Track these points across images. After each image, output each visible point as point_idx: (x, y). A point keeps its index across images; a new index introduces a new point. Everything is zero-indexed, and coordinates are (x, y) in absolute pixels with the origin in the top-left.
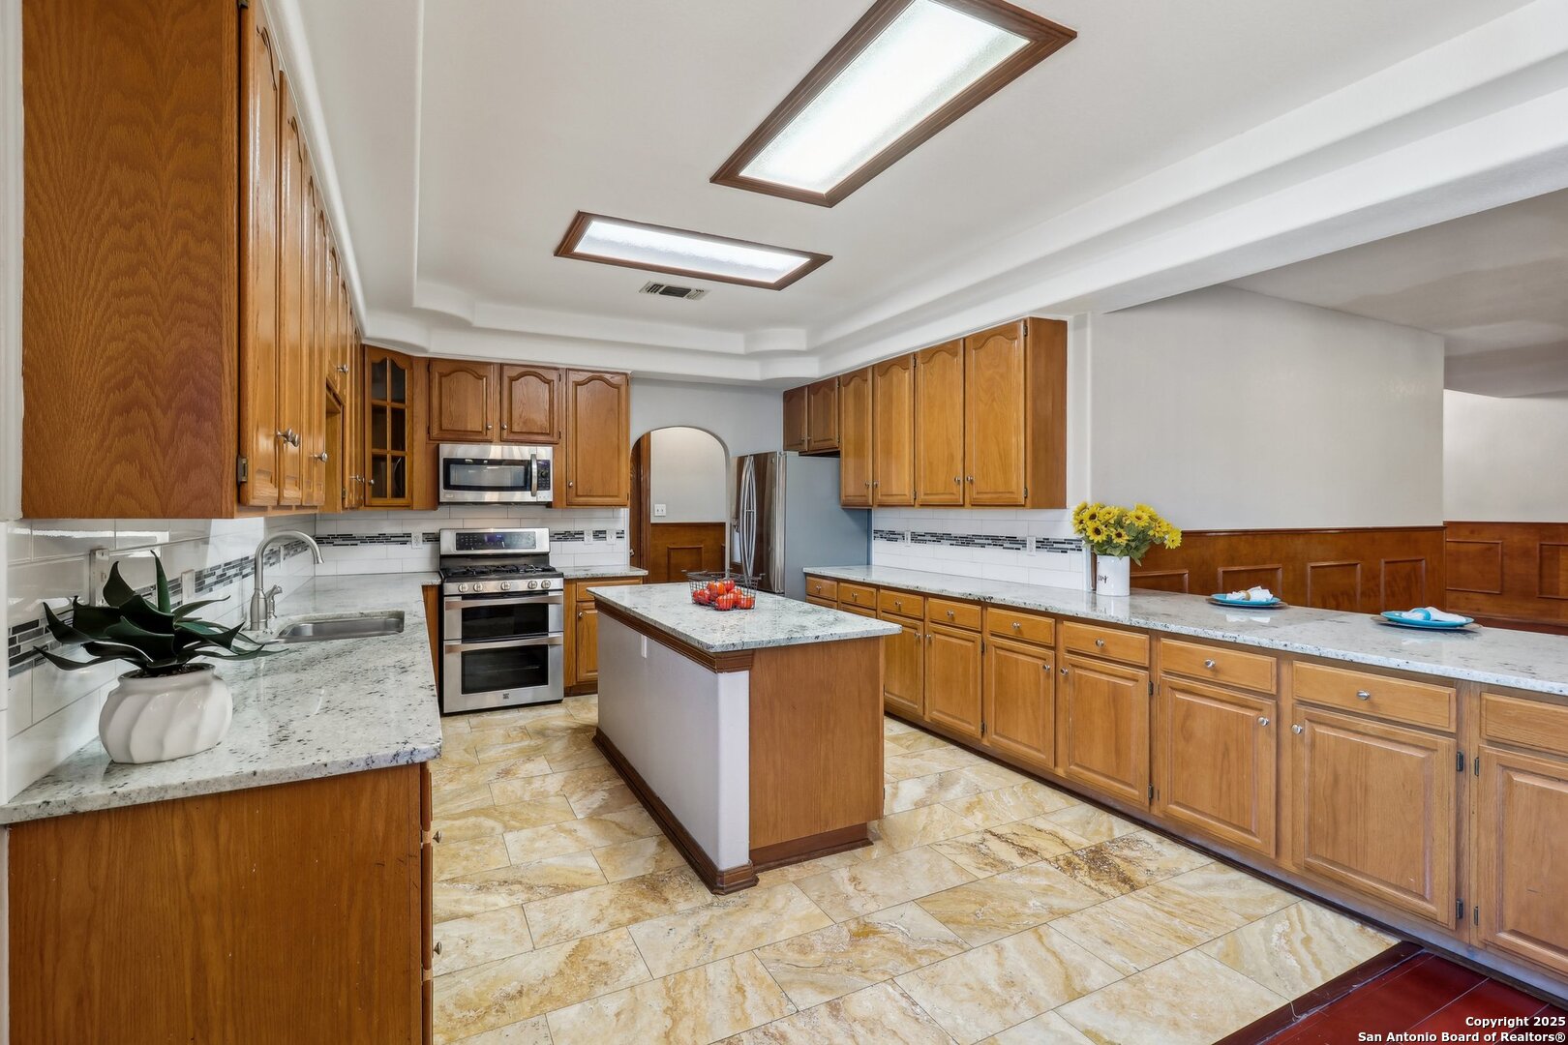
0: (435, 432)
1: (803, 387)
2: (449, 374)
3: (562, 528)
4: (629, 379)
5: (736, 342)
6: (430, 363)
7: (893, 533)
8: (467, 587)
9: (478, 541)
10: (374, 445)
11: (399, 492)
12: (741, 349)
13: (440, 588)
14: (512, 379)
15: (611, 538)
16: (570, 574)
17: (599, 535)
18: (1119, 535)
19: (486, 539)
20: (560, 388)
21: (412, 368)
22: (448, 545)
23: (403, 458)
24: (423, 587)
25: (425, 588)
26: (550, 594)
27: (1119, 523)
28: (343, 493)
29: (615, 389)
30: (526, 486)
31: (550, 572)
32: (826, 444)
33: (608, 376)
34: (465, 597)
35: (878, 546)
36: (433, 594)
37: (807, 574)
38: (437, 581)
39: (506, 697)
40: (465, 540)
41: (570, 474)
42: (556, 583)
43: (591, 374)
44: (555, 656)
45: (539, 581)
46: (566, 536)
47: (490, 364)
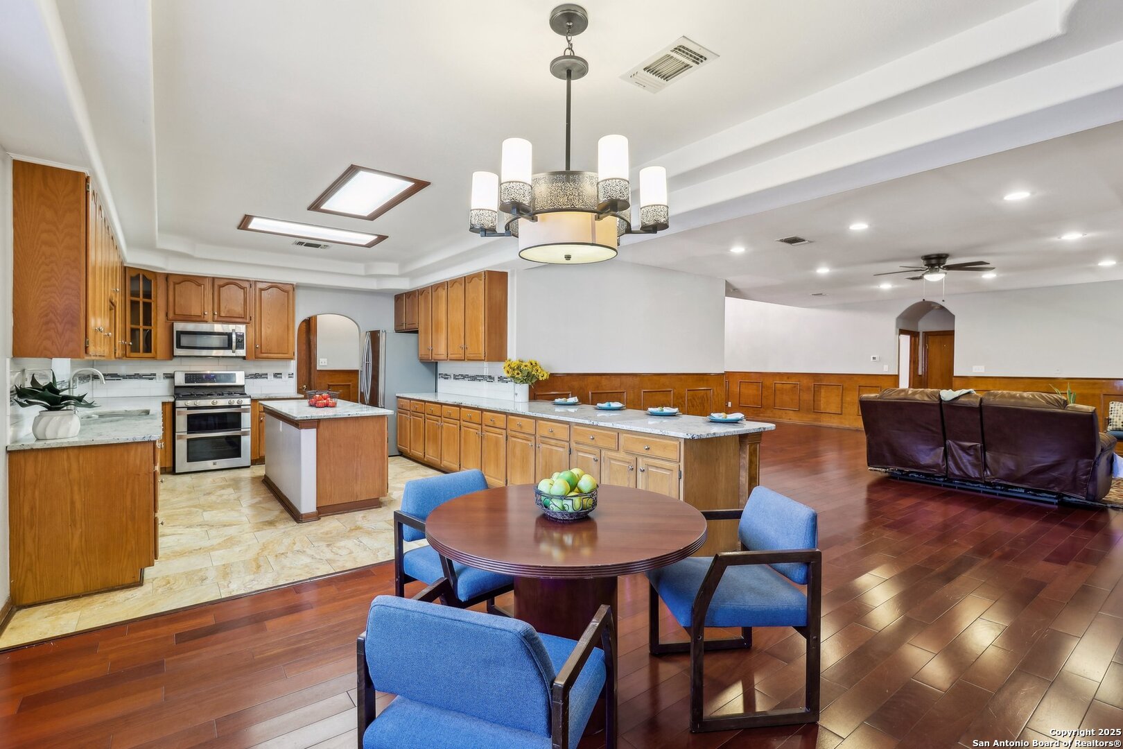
0: (171, 315)
1: (403, 294)
2: (180, 283)
3: (254, 371)
4: (294, 287)
5: (360, 268)
6: (167, 276)
7: (446, 375)
8: (190, 403)
9: (199, 378)
10: (132, 323)
11: (148, 349)
12: (363, 273)
13: (174, 404)
14: (220, 287)
15: (285, 377)
16: (255, 396)
17: (276, 375)
18: (518, 374)
19: (204, 377)
20: (252, 293)
21: (156, 279)
22: (180, 380)
23: (151, 331)
24: (163, 403)
25: (164, 404)
26: (242, 407)
27: (519, 368)
28: (115, 350)
29: (287, 292)
30: (229, 347)
31: (243, 394)
32: (413, 326)
33: (280, 285)
34: (189, 408)
35: (441, 381)
36: (169, 408)
37: (398, 397)
38: (172, 400)
39: (214, 464)
40: (189, 377)
41: (257, 340)
42: (247, 401)
43: (270, 284)
44: (246, 442)
45: (236, 400)
46: (256, 376)
47: (207, 277)
